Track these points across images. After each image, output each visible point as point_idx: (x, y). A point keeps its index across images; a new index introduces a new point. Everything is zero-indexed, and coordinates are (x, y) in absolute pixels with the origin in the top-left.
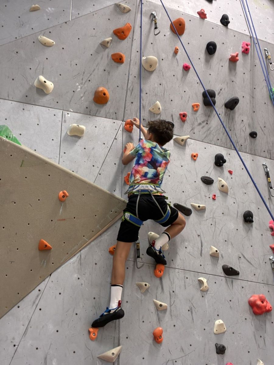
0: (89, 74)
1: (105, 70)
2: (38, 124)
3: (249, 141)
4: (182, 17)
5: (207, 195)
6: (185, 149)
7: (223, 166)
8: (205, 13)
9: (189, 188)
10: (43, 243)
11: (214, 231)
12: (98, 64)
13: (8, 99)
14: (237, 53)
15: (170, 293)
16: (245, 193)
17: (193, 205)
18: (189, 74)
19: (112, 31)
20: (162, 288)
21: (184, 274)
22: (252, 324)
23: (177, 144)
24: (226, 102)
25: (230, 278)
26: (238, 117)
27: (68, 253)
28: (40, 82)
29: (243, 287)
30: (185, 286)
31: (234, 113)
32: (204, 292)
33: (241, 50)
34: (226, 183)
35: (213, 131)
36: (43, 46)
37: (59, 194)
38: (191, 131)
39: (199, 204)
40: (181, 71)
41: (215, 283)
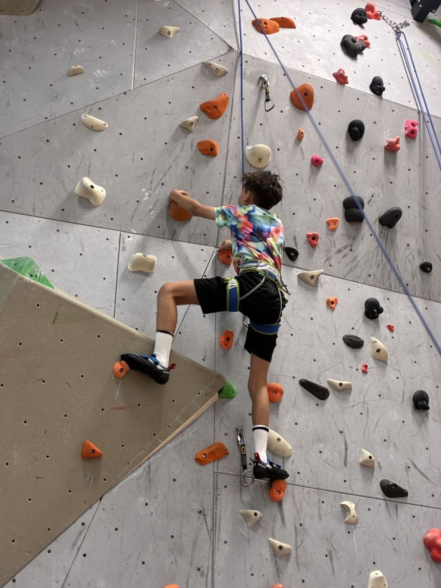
0: (163, 174)
1: (187, 168)
2: (81, 254)
3: (419, 276)
4: (309, 83)
5: (354, 365)
6: (316, 291)
7: (379, 318)
8: (346, 75)
9: (324, 354)
10: (89, 446)
11: (366, 425)
12: (176, 158)
13: (33, 215)
14: (398, 137)
15: (295, 527)
16: (415, 362)
17: (330, 381)
18: (320, 172)
19: (198, 106)
20: (283, 519)
21: (318, 496)
22: (430, 578)
23: (303, 283)
24: (381, 215)
25: (392, 501)
26: (401, 240)
27: (129, 463)
28: (84, 187)
29: (414, 517)
30: (320, 515)
31: (395, 233)
32: (352, 524)
33: (403, 132)
34: (384, 347)
35: (361, 262)
36: (89, 130)
37: (115, 366)
38: (326, 261)
39: (340, 380)
40: (309, 167)
41: (369, 509)
